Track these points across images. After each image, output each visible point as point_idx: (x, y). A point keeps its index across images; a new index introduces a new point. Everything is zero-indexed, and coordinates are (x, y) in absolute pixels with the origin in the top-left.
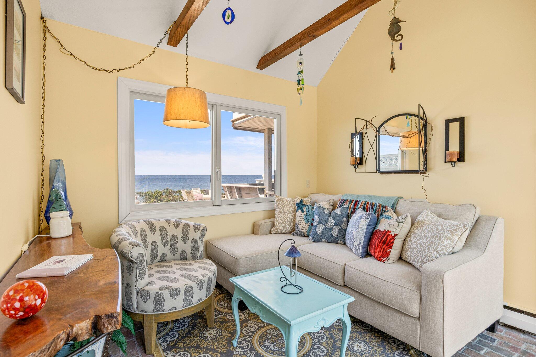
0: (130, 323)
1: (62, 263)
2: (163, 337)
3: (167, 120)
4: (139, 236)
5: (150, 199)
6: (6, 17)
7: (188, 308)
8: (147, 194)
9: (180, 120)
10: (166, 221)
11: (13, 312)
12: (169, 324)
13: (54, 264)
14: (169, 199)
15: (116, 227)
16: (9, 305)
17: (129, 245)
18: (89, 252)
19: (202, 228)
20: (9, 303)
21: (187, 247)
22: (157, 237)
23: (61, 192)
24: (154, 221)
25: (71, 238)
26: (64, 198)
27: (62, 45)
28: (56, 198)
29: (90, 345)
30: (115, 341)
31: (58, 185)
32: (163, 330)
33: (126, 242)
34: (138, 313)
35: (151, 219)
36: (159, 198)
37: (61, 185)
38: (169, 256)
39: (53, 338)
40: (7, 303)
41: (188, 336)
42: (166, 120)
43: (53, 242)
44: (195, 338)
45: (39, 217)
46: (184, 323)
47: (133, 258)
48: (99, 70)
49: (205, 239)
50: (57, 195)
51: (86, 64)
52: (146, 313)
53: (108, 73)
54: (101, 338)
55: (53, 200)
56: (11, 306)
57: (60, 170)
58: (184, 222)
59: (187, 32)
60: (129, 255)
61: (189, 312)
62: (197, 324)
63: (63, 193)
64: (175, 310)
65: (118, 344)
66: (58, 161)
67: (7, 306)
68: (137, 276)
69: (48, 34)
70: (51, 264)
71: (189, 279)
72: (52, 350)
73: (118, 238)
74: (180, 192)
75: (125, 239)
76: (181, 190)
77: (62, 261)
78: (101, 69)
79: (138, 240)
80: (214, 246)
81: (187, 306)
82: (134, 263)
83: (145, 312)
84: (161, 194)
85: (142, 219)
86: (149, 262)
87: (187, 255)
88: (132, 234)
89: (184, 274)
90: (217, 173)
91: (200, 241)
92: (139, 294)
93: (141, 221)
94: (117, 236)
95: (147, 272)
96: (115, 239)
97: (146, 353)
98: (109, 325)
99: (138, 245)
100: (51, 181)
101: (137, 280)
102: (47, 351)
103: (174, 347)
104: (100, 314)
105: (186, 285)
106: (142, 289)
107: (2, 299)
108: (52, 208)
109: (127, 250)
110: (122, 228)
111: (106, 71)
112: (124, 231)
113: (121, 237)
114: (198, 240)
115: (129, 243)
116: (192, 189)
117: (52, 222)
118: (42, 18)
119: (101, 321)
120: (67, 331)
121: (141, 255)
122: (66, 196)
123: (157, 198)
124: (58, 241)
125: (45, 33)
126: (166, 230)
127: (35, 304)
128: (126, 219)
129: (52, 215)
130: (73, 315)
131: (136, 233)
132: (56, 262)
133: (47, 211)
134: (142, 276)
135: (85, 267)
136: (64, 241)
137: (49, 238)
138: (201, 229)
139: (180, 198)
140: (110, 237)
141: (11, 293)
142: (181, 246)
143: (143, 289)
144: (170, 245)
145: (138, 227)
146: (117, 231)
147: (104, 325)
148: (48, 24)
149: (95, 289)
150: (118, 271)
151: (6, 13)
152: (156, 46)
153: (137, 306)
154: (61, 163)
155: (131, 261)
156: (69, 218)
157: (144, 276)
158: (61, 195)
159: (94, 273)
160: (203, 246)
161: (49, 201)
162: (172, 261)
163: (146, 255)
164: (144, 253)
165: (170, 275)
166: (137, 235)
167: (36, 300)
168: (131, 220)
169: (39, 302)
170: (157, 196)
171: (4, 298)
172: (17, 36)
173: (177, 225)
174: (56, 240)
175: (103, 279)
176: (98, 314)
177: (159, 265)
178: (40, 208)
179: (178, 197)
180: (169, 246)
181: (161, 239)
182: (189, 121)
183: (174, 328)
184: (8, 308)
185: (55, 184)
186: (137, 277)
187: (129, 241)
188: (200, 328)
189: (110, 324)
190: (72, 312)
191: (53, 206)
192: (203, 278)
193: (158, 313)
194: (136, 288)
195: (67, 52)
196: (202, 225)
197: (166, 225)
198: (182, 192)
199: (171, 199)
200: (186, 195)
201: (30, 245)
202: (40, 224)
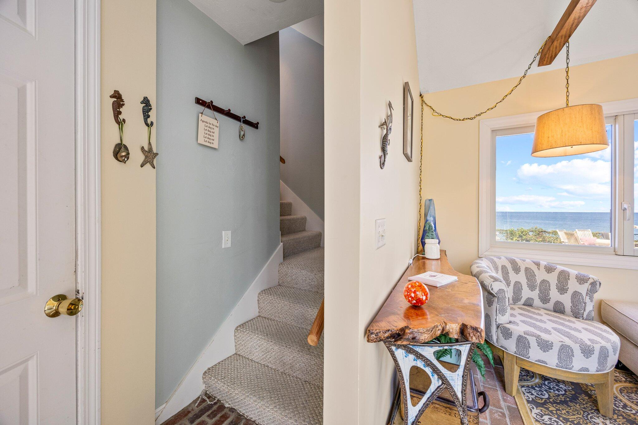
0: (489, 352)
1: (435, 278)
2: (527, 387)
3: (537, 151)
4: (500, 271)
5: (511, 238)
6: (404, 107)
7: (565, 372)
8: (508, 232)
9: (555, 148)
10: (534, 263)
11: (410, 299)
12: (536, 378)
13: (429, 276)
14: (538, 240)
15: (476, 259)
16: (408, 294)
17: (489, 278)
18: (454, 275)
19: (591, 281)
20: (409, 292)
21: (566, 300)
22: (522, 278)
23: (432, 224)
24: (517, 260)
25: (439, 261)
26: (434, 229)
27: (434, 110)
28: (429, 228)
29: (458, 345)
30: (474, 361)
31: (430, 219)
32: (528, 380)
33: (487, 275)
34: (498, 346)
35: (514, 258)
36: (524, 237)
37: (432, 219)
38: (537, 302)
39: (434, 325)
40: (408, 292)
41: (564, 405)
42: (535, 151)
43: (427, 262)
44: (575, 414)
45: (418, 241)
46: (558, 388)
47: (494, 292)
48: (463, 120)
49: (597, 296)
50: (430, 226)
51: (452, 118)
52: (506, 351)
53: (471, 120)
54: (466, 344)
55: (427, 230)
56: (410, 294)
57: (431, 207)
58: (560, 268)
59: (568, 40)
60: (490, 287)
61: (567, 377)
62: (579, 399)
63: (433, 226)
64: (544, 365)
65: (477, 365)
66: (430, 200)
67: (407, 294)
68: (498, 310)
69: (424, 105)
70: (428, 276)
71: (568, 337)
72: (433, 333)
73: (478, 269)
74: (555, 233)
75: (486, 272)
76: (557, 230)
77: (434, 276)
78: (464, 119)
79: (499, 276)
80: (615, 311)
81: (563, 368)
82: (494, 296)
83: (506, 349)
84: (526, 233)
85: (504, 256)
86: (511, 301)
87: (564, 309)
88: (493, 269)
89: (559, 329)
90: (625, 210)
91: (588, 297)
92: (499, 329)
93: (503, 258)
94: (477, 267)
95: (509, 310)
96: (475, 269)
97: (505, 392)
98: (473, 336)
99: (499, 280)
100: (426, 215)
101: (497, 314)
102: (430, 332)
103: (543, 405)
104: (466, 324)
105: (561, 342)
106: (502, 325)
107: (405, 289)
108: (426, 236)
109: (488, 282)
110: (482, 260)
111: (468, 119)
112: (484, 264)
113: (481, 269)
114: (584, 294)
115: (489, 276)
116: (577, 230)
117: (426, 246)
118: (421, 95)
119: (467, 330)
120: (443, 326)
121: (501, 291)
122: (435, 227)
123: (521, 236)
124: (430, 261)
125: (422, 106)
126: (534, 273)
127: (422, 299)
128: (487, 253)
129: (427, 241)
130: (445, 316)
131: (496, 269)
132: (431, 276)
133: (423, 238)
134: (503, 311)
135: (451, 285)
136: (434, 262)
137: (424, 258)
138: (589, 282)
139: (555, 240)
140: (471, 267)
141: (410, 286)
142: (554, 295)
143: (504, 325)
144: (539, 291)
145: (500, 264)
146: (477, 263)
147: (469, 334)
148: (424, 99)
149: (461, 304)
150: (480, 297)
151: (404, 105)
152: (523, 74)
153: (497, 340)
154: (432, 202)
155: (491, 294)
156: (438, 244)
157: (505, 313)
158: (432, 227)
159: (460, 292)
160: (592, 304)
161: (424, 230)
162: (541, 309)
163: (508, 293)
164: (505, 290)
165: (538, 323)
166: (498, 270)
167: (423, 296)
168: (491, 256)
169: (424, 298)
170: (522, 235)
171: (406, 288)
172: (410, 118)
173: (549, 269)
174: (430, 260)
175: (467, 298)
176: (465, 323)
177: (523, 308)
178: (418, 235)
179: (552, 239)
180: (537, 291)
181: (526, 281)
182: (572, 146)
183: (542, 385)
184: (408, 295)
185: (428, 218)
186: (498, 312)
187: (489, 274)
188: (585, 407)
189: (475, 336)
190: (445, 314)
191: (427, 234)
192: (592, 345)
193: (521, 357)
194: (496, 322)
195: (437, 114)
196: (591, 276)
197: (534, 268)
198: (559, 233)
199: (541, 240)
200: (565, 236)
201: (413, 260)
202: (418, 247)
